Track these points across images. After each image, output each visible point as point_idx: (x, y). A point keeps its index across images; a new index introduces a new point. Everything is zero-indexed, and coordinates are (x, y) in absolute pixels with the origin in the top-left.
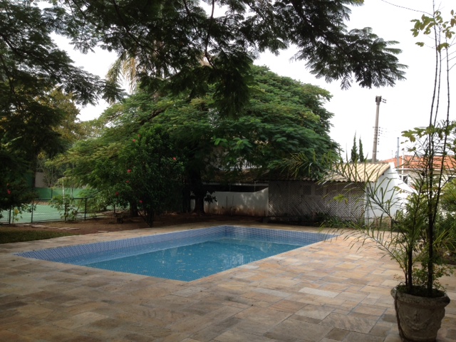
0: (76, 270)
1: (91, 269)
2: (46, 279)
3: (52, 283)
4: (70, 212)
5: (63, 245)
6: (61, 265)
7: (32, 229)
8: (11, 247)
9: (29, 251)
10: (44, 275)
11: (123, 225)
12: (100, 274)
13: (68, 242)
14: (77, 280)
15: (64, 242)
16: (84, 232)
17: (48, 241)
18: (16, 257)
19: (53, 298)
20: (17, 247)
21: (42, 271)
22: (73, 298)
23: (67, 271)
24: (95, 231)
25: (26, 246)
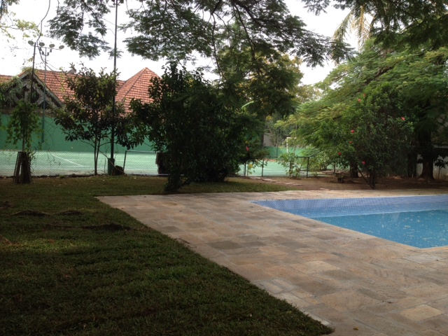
0: (305, 221)
1: (318, 222)
2: (280, 226)
3: (285, 230)
4: (294, 169)
5: (291, 198)
6: (291, 215)
7: (263, 182)
8: (249, 196)
9: (263, 200)
10: (277, 222)
11: (345, 185)
12: (327, 228)
13: (295, 196)
14: (307, 230)
15: (291, 195)
16: (308, 189)
17: (277, 193)
18: (253, 204)
19: (287, 244)
20: (253, 196)
21: (275, 219)
22: (305, 246)
23: (297, 221)
24: (317, 188)
25: (260, 196)
